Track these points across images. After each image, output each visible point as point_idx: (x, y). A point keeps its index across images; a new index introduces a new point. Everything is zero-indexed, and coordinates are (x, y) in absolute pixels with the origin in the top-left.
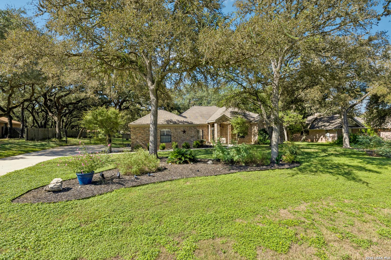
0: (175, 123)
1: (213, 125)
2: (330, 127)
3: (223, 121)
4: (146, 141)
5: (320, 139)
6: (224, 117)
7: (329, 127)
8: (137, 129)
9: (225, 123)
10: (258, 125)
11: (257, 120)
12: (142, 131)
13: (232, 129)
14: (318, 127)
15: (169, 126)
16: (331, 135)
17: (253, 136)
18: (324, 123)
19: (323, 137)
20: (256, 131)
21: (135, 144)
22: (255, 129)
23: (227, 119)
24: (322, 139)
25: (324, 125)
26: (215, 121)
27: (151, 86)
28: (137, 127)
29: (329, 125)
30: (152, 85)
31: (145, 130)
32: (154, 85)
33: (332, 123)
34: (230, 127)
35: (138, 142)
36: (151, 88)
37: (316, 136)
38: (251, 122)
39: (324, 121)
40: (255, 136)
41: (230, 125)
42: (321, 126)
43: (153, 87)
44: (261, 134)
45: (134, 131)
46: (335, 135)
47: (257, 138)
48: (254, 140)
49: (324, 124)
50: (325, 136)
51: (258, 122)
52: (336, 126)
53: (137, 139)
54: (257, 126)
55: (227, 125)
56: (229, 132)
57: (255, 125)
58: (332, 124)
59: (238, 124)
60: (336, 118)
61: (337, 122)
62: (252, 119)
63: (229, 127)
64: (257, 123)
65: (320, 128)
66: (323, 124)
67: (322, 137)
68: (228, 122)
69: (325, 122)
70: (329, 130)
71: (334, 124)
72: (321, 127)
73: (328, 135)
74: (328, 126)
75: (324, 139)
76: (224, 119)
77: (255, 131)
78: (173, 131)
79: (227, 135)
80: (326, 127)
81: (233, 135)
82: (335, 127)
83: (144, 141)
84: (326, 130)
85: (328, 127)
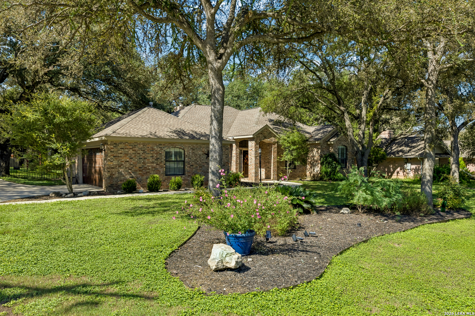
0: (192, 137)
1: (243, 143)
2: (413, 153)
3: (265, 138)
4: (138, 172)
5: (395, 174)
6: (267, 129)
7: (410, 154)
8: (121, 146)
9: (267, 141)
10: (321, 146)
11: (317, 137)
12: (131, 151)
13: (280, 152)
14: (394, 153)
15: (182, 143)
16: (414, 167)
17: (308, 167)
18: (400, 147)
19: (401, 169)
20: (317, 157)
21: (116, 178)
22: (316, 153)
23: (270, 133)
24: (398, 173)
25: (401, 151)
26: (252, 136)
27: (214, 62)
28: (121, 143)
29: (410, 150)
30: (216, 60)
31: (136, 149)
32: (220, 61)
33: (414, 147)
34: (276, 149)
35: (121, 174)
36: (215, 66)
37: (389, 168)
38: (307, 140)
39: (400, 144)
40: (313, 165)
41: (276, 145)
42: (398, 152)
43: (219, 65)
44: (329, 163)
45: (115, 150)
46: (419, 167)
47: (317, 169)
48: (310, 173)
49: (401, 148)
50: (403, 169)
51: (321, 141)
52: (420, 152)
53: (120, 166)
54: (318, 149)
55: (270, 145)
56: (274, 159)
57: (315, 145)
58: (414, 150)
59: (294, 143)
60: (418, 140)
61: (420, 146)
62: (307, 136)
63: (274, 148)
64: (318, 144)
65: (397, 155)
66: (400, 149)
67: (399, 169)
68: (273, 139)
69: (402, 146)
70: (411, 158)
71: (416, 149)
72: (398, 154)
73: (409, 166)
74: (409, 151)
75: (401, 173)
76: (266, 134)
77: (313, 156)
78: (188, 151)
79: (270, 163)
80: (406, 154)
81: (281, 164)
82: (420, 154)
83: (135, 172)
84: (406, 158)
85: (408, 154)
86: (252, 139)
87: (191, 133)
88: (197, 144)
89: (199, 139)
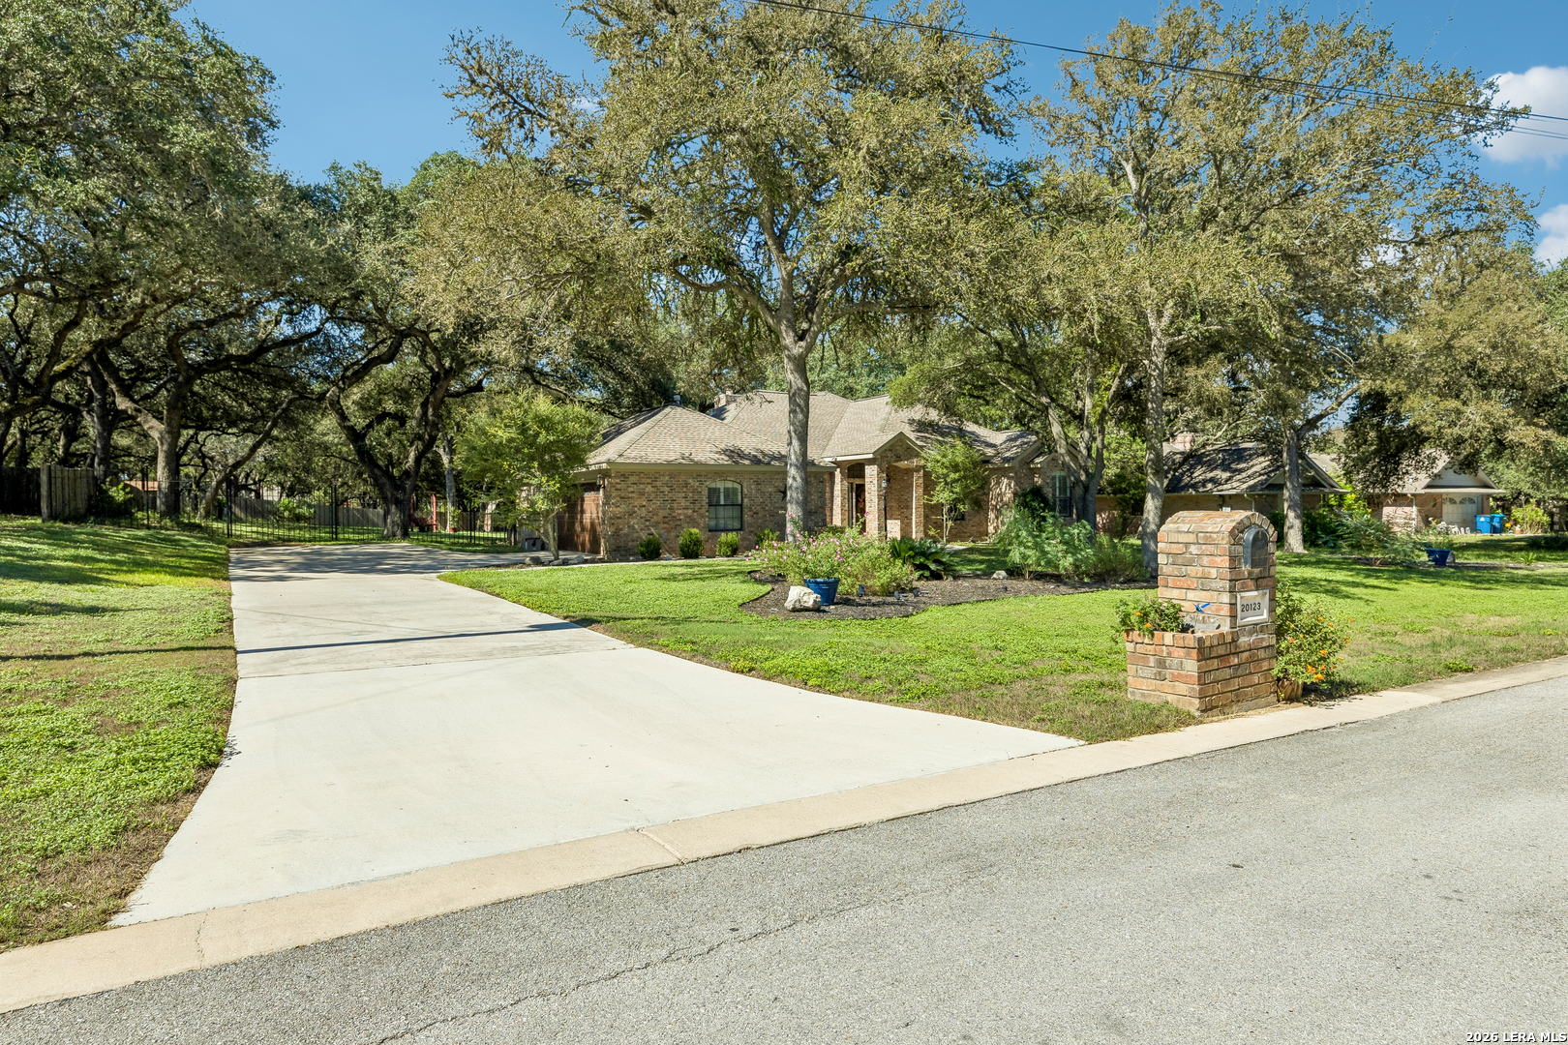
0: (756, 461)
1: (855, 470)
2: (1235, 485)
3: (899, 458)
4: (662, 525)
6: (901, 440)
7: (1228, 486)
8: (633, 479)
9: (904, 464)
10: (1016, 474)
11: (1008, 454)
12: (649, 489)
13: (929, 486)
14: (1194, 486)
15: (737, 473)
17: (992, 515)
18: (1211, 471)
20: (1008, 496)
21: (625, 535)
22: (1005, 489)
23: (909, 448)
25: (1212, 480)
26: (871, 456)
27: (793, 345)
28: (632, 474)
29: (1230, 478)
31: (658, 483)
32: (802, 343)
33: (1240, 471)
34: (921, 481)
35: (634, 529)
36: (794, 351)
38: (988, 461)
39: (1211, 465)
40: (1000, 513)
41: (922, 473)
42: (1204, 483)
43: (801, 350)
45: (623, 486)
48: (996, 529)
49: (1212, 475)
51: (1016, 463)
52: (1252, 482)
53: (631, 515)
54: (1009, 478)
55: (909, 472)
56: (918, 500)
57: (1002, 472)
58: (1239, 477)
59: (955, 468)
60: (1251, 455)
61: (1250, 472)
62: (990, 452)
63: (917, 479)
64: (1010, 469)
65: (1201, 490)
66: (1210, 475)
68: (915, 462)
69: (1215, 468)
70: (1230, 496)
71: (1244, 475)
72: (1204, 486)
74: (1227, 481)
76: (900, 450)
77: (1001, 494)
78: (749, 488)
79: (909, 507)
80: (1220, 488)
81: (931, 510)
82: (1250, 487)
83: (655, 525)
84: (1221, 496)
85: (1225, 487)
86: (871, 462)
87: (753, 453)
88: (764, 473)
89: (769, 464)
